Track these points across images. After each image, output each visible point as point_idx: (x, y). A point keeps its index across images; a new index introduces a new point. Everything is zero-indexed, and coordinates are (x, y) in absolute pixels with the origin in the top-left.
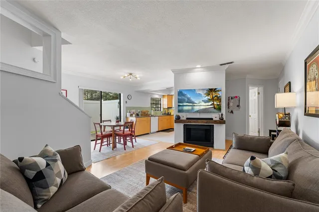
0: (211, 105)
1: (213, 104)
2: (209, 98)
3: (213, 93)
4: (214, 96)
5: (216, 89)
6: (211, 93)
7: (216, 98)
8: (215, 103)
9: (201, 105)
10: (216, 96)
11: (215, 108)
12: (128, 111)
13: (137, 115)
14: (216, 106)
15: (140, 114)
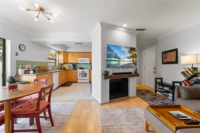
0: (132, 61)
1: (133, 60)
2: (131, 55)
3: (133, 52)
4: (134, 54)
5: (135, 48)
6: (132, 51)
7: (135, 55)
8: (134, 60)
9: (125, 61)
10: (135, 54)
11: (134, 64)
12: (20, 66)
13: (34, 72)
14: (135, 62)
15: (36, 70)
